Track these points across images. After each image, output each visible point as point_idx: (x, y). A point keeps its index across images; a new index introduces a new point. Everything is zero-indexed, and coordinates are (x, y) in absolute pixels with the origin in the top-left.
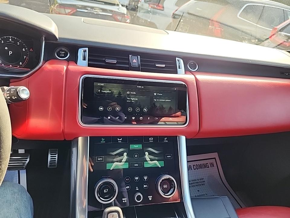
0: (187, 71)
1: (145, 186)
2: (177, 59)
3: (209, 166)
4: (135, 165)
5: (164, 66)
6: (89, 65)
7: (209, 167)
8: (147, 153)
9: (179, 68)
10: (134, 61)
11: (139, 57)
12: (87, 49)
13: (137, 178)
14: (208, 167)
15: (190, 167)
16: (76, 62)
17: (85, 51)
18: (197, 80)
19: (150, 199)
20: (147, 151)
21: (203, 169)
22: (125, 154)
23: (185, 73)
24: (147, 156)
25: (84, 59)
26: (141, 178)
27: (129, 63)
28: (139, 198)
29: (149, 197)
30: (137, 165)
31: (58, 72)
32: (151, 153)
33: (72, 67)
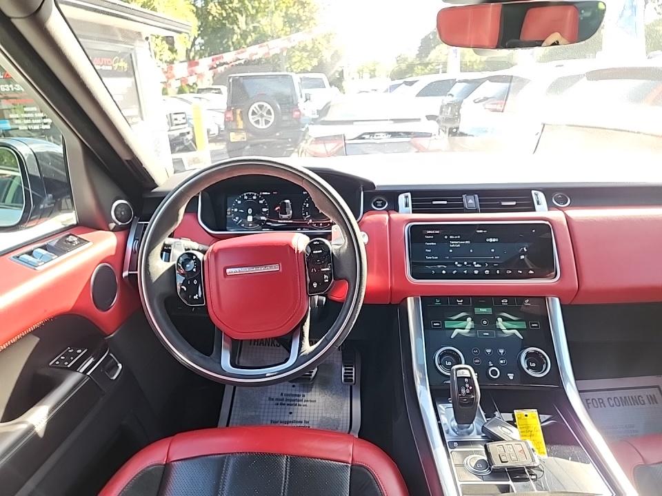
0: (551, 206)
1: (501, 362)
2: (533, 192)
3: (646, 401)
4: (485, 334)
5: (514, 203)
6: (414, 212)
7: (644, 404)
8: (500, 319)
9: (538, 203)
10: (470, 201)
11: (476, 196)
12: (409, 194)
13: (489, 351)
14: (642, 403)
15: (601, 401)
16: (397, 210)
17: (407, 197)
18: (567, 218)
19: (511, 378)
20: (501, 317)
21: (631, 406)
22: (469, 319)
23: (549, 210)
24: (500, 323)
25: (407, 205)
26: (495, 350)
27: (462, 205)
28: (494, 373)
29: (509, 375)
30: (487, 334)
31: (379, 223)
32: (505, 319)
33: (394, 216)
